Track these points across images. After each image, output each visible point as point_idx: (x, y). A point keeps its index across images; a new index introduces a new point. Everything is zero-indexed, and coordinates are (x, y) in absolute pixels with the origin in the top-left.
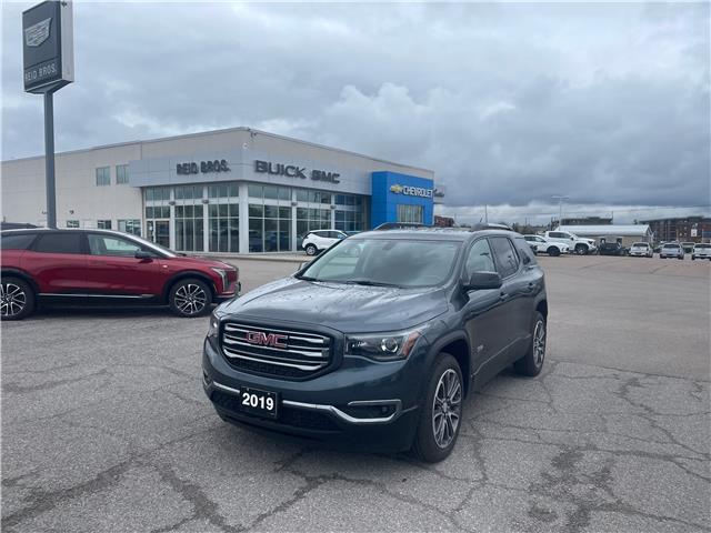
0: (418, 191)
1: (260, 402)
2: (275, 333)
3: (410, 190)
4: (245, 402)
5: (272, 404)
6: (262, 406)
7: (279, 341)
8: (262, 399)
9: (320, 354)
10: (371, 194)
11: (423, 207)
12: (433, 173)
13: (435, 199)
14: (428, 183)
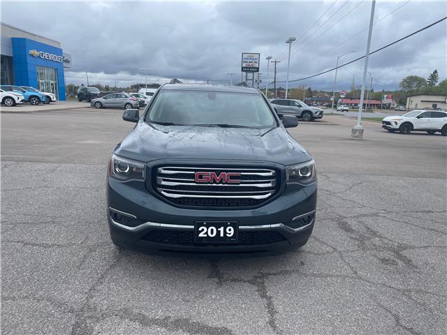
0: (52, 56)
1: (218, 232)
2: (227, 171)
3: (45, 55)
4: (201, 235)
5: (232, 232)
6: (222, 235)
7: (232, 177)
8: (222, 229)
9: (270, 185)
10: (12, 55)
11: (56, 69)
12: (59, 43)
13: (65, 65)
14: (58, 51)
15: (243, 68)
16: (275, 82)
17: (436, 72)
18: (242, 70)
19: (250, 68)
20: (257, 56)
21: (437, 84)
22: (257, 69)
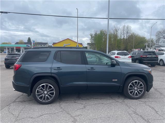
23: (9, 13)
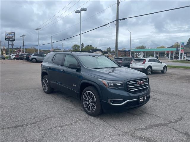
5: (146, 98)
7: (144, 82)
15: (6, 39)
16: (23, 45)
17: (83, 43)
18: (6, 40)
19: (10, 39)
20: (13, 34)
21: (84, 48)
22: (14, 40)
23: (126, 18)
